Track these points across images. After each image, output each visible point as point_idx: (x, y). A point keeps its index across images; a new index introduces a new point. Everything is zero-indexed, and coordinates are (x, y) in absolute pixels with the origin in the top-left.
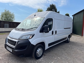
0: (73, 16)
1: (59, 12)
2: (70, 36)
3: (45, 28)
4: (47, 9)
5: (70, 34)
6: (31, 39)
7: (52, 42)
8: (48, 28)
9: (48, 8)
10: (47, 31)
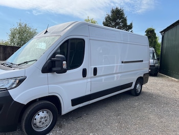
0: (161, 32)
1: (131, 24)
2: (141, 80)
3: (56, 62)
4: (106, 19)
5: (142, 76)
6: (14, 88)
7: (84, 95)
8: (64, 62)
9: (106, 16)
10: (60, 69)
